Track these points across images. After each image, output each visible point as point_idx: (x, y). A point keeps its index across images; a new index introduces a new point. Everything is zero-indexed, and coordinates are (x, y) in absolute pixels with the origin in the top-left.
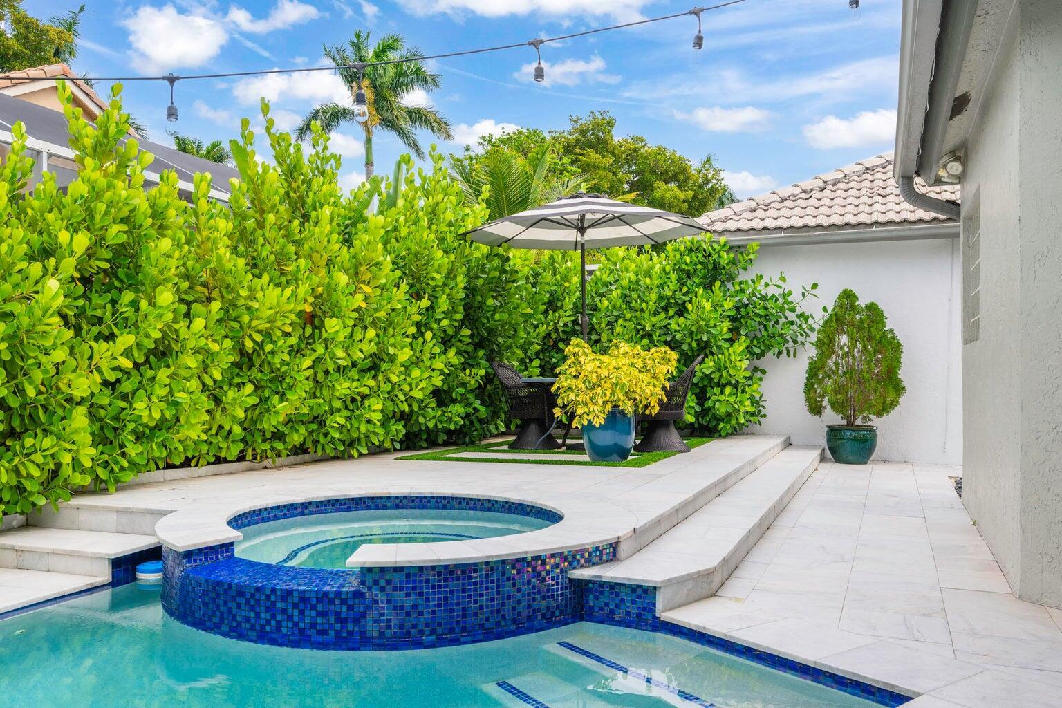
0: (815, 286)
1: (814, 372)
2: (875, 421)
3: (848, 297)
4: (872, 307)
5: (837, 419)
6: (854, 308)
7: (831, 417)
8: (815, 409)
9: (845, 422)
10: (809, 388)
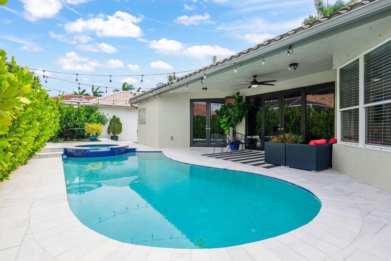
0: (108, 114)
1: (109, 128)
2: (118, 135)
3: (114, 117)
4: (118, 118)
5: (113, 135)
6: (115, 118)
7: (111, 134)
8: (109, 133)
9: (114, 135)
10: (108, 130)
